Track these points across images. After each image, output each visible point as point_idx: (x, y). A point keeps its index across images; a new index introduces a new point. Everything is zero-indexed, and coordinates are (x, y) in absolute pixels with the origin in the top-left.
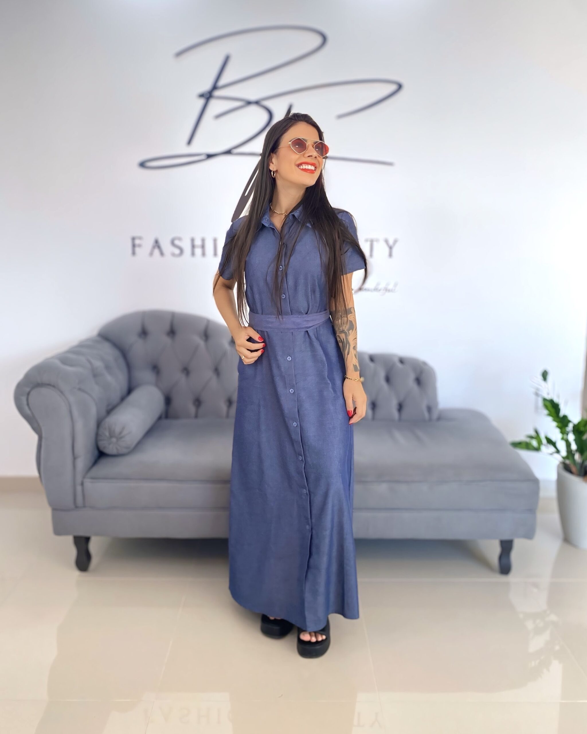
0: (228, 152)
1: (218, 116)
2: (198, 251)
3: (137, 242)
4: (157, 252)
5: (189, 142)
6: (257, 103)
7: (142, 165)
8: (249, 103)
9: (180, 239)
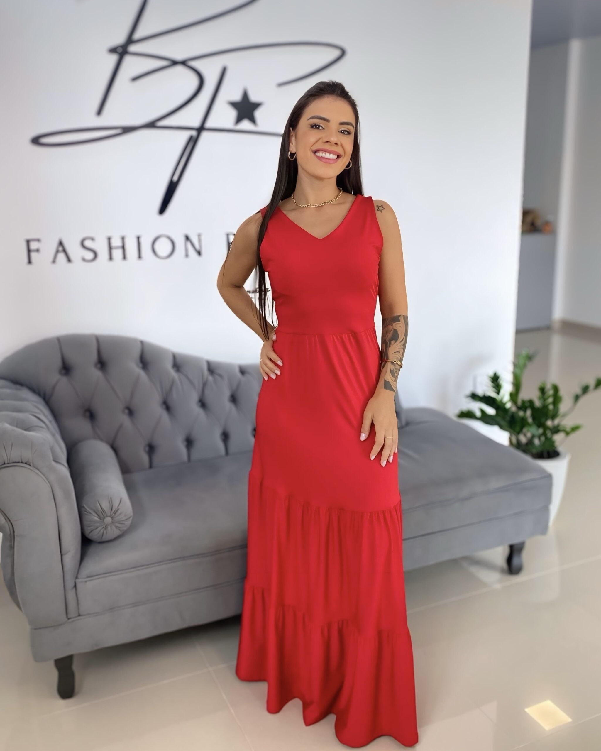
0: (152, 125)
2: (117, 254)
3: (34, 246)
4: (61, 256)
5: (100, 112)
6: (184, 63)
7: (36, 141)
8: (174, 63)
9: (92, 239)
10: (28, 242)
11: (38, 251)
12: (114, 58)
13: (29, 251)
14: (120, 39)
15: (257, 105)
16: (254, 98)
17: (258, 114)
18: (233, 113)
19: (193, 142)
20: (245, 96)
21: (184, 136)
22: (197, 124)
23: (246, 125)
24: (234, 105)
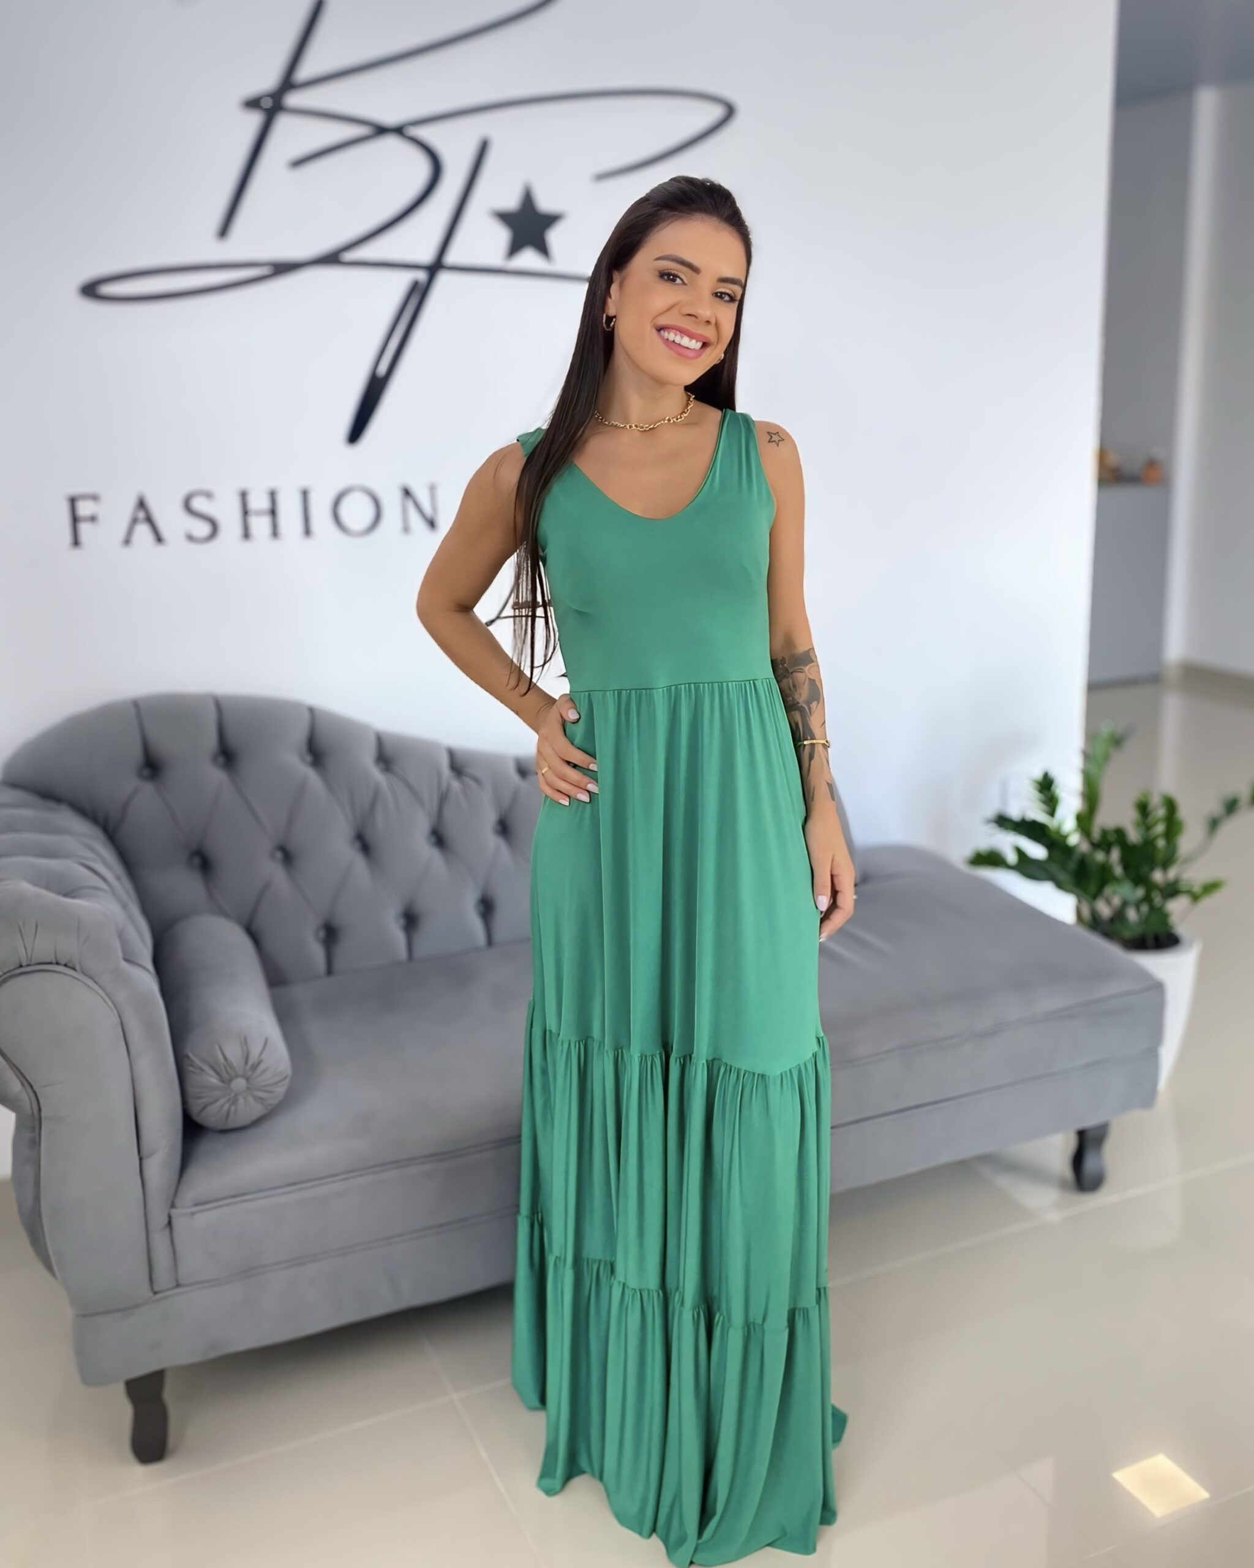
0: (332, 259)
1: (299, 163)
2: (260, 525)
3: (85, 508)
4: (143, 531)
5: (224, 231)
6: (399, 131)
7: (91, 290)
8: (381, 130)
9: (208, 495)
10: (73, 501)
11: (93, 519)
12: (254, 120)
13: (75, 520)
14: (267, 80)
15: (551, 219)
16: (545, 203)
17: (554, 237)
18: (502, 236)
19: (418, 294)
20: (528, 200)
21: (399, 283)
22: (426, 256)
23: (529, 259)
24: (505, 217)
